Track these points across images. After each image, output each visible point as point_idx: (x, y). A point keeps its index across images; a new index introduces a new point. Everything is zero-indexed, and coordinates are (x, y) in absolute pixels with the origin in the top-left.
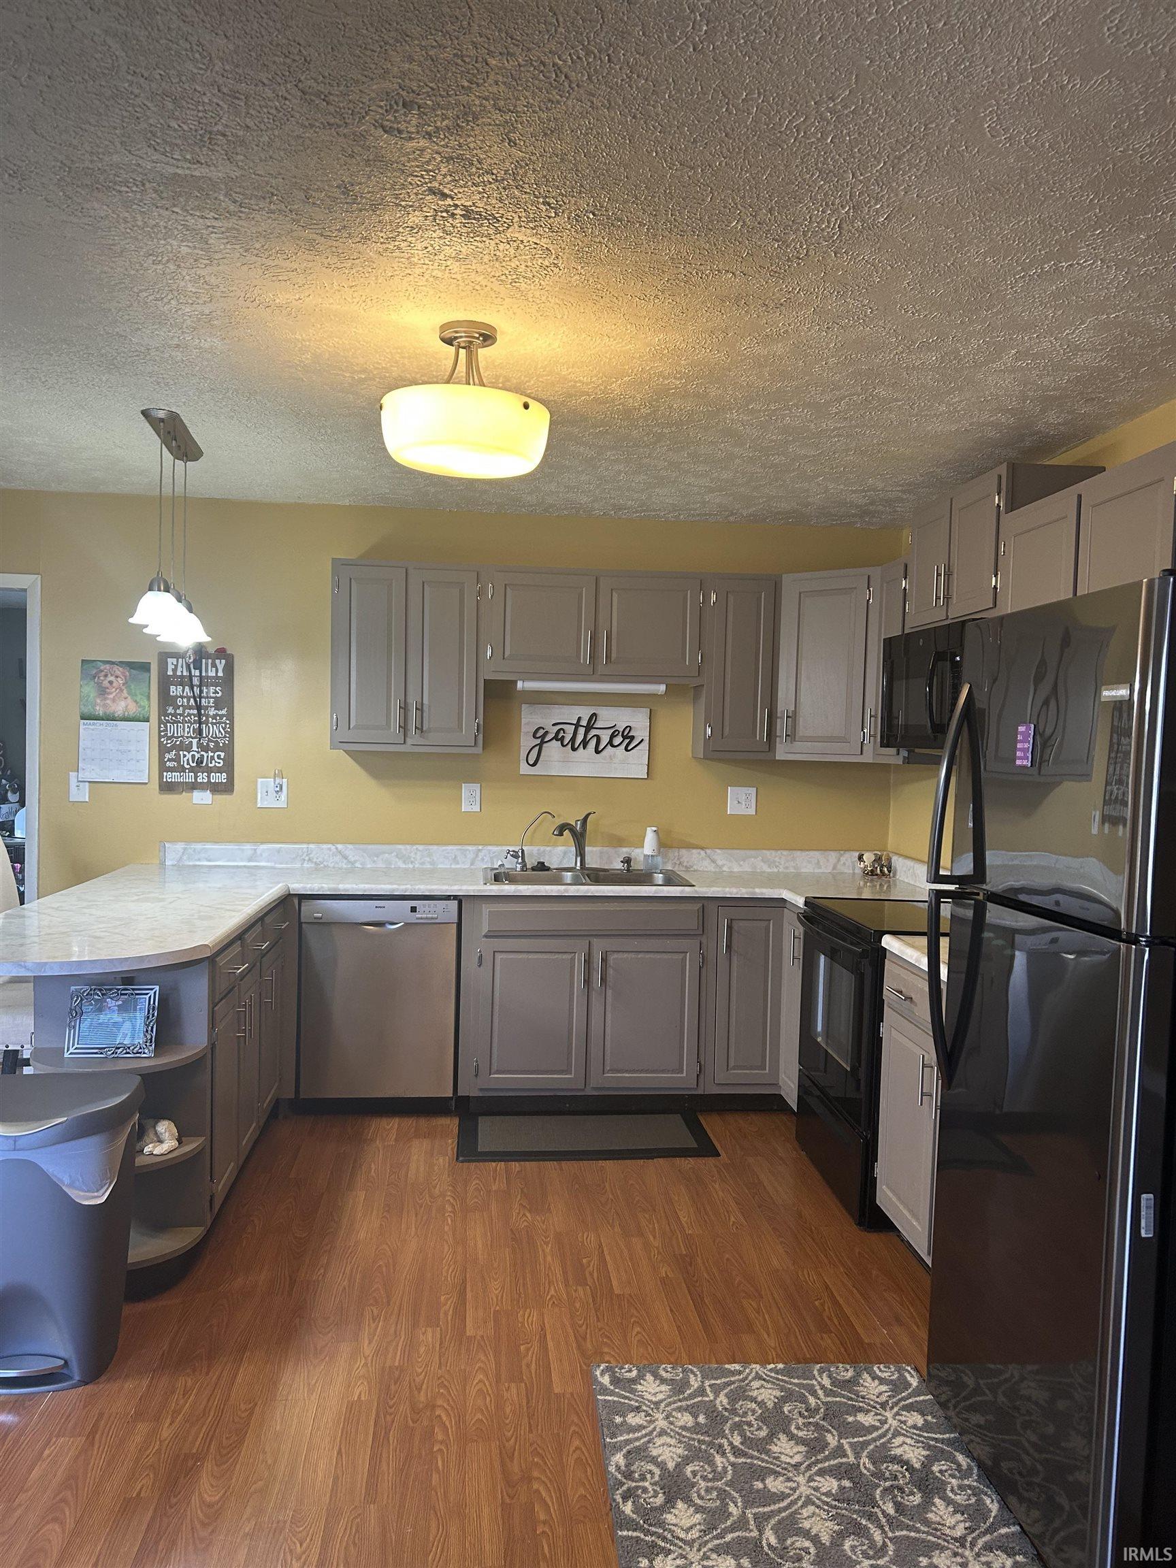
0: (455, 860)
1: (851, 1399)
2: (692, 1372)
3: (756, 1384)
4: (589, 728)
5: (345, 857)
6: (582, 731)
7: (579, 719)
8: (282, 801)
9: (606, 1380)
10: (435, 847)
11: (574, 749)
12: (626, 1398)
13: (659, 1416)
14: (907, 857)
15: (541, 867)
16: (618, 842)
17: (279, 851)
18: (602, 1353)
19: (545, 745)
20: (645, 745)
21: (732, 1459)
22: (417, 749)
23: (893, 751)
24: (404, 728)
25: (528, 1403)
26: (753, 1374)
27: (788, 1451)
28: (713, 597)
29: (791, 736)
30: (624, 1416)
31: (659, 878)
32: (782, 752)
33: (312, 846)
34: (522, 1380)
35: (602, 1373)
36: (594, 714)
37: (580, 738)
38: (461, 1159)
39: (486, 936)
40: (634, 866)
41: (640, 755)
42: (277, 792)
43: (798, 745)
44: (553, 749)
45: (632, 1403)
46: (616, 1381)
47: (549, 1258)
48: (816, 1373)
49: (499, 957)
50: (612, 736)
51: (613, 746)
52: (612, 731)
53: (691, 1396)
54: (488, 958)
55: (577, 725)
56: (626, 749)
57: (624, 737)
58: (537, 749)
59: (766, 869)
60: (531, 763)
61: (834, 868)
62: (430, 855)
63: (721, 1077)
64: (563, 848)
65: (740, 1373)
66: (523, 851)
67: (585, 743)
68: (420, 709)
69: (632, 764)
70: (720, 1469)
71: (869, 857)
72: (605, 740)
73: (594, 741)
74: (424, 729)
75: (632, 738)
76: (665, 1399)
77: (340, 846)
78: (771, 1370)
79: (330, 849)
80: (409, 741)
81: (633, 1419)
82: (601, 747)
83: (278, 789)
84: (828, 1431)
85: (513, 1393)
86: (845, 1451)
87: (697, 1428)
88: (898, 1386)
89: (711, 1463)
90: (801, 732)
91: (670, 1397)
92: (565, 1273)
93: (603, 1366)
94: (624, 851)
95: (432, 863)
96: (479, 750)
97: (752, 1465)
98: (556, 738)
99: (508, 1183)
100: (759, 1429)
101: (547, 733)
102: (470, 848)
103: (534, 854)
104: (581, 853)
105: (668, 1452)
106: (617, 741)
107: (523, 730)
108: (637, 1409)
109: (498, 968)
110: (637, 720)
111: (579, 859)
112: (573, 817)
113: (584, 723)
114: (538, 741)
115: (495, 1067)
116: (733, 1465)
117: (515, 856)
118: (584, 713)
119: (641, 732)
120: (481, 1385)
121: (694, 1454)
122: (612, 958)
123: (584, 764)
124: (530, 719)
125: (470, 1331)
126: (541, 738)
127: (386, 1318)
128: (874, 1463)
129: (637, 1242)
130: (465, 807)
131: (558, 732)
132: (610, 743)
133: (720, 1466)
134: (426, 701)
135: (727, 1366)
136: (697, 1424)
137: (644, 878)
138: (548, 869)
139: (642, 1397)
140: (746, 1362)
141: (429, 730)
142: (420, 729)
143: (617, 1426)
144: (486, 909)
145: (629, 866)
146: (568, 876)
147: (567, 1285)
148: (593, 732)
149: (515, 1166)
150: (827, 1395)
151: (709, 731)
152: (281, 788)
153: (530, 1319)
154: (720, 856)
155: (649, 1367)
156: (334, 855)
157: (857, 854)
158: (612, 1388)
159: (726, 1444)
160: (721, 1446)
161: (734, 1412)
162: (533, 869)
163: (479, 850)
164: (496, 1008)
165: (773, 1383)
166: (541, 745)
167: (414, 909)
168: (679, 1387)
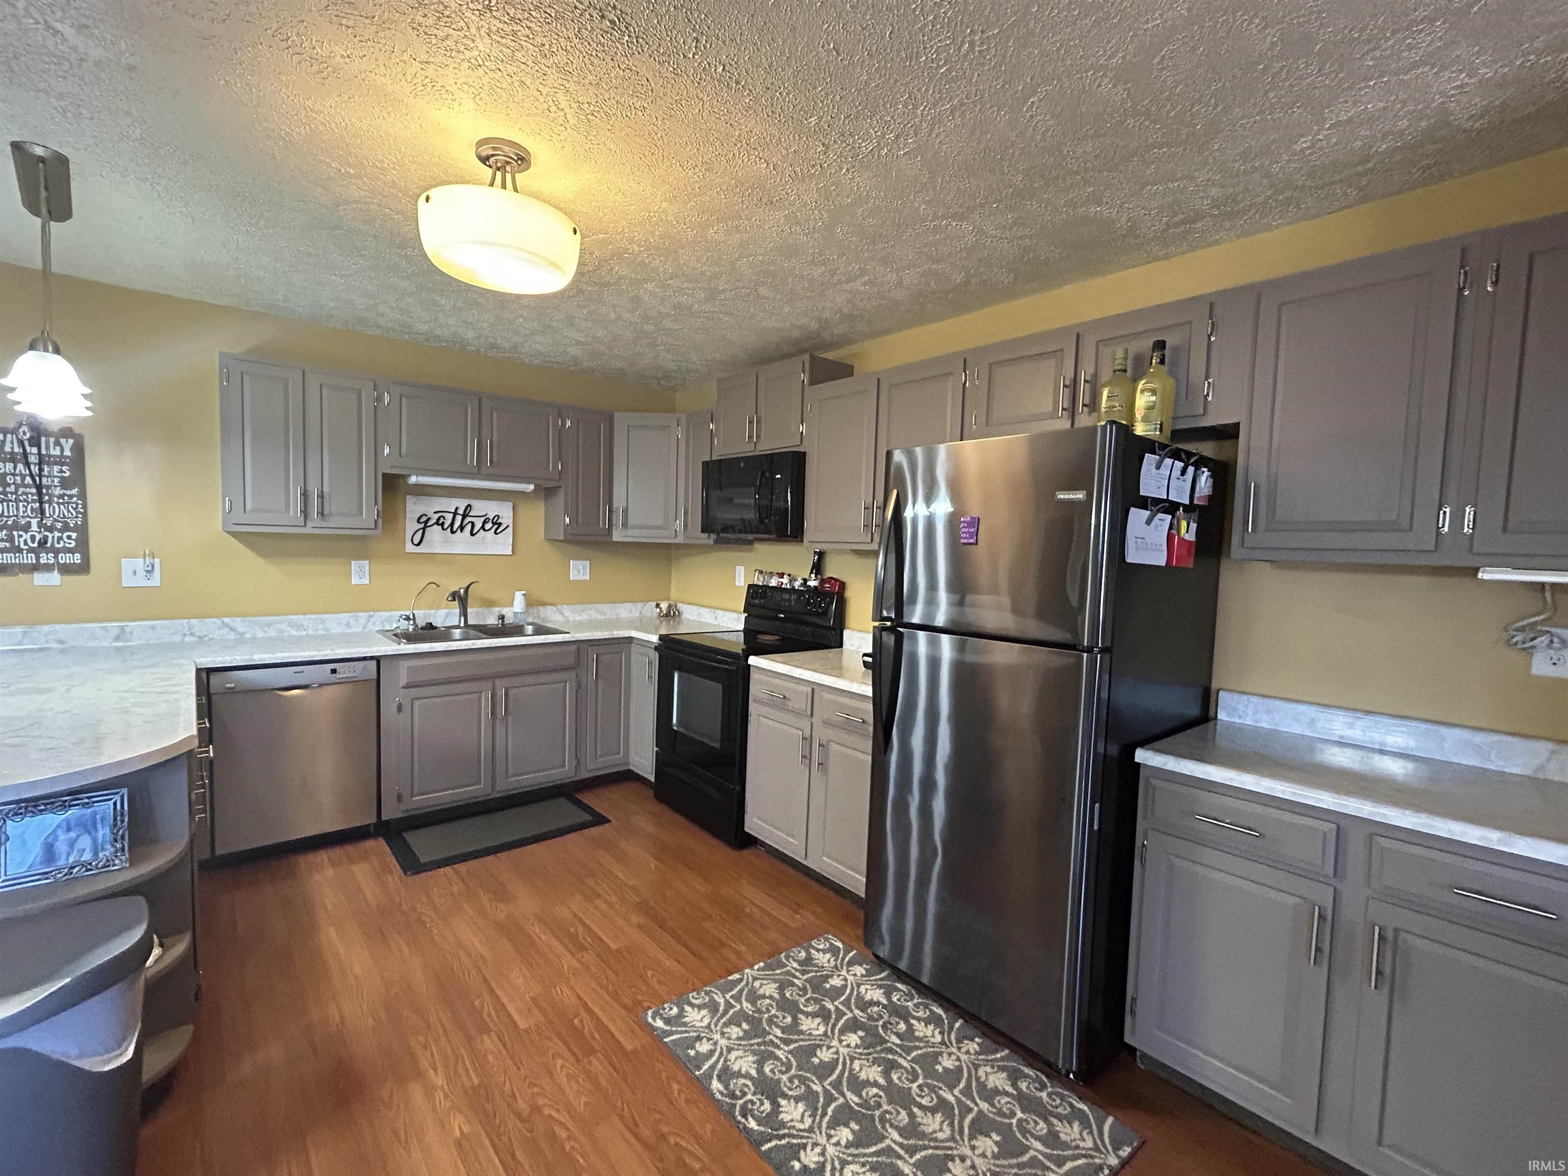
0: (348, 625)
1: (817, 972)
2: (711, 991)
3: (757, 984)
4: (464, 516)
5: (233, 629)
6: (459, 518)
7: (457, 508)
8: (156, 581)
9: (659, 1023)
10: (327, 616)
11: (453, 532)
12: (682, 1032)
13: (717, 1036)
14: (689, 604)
15: (430, 626)
16: (489, 603)
17: (153, 628)
18: (640, 1003)
19: (427, 529)
20: (510, 530)
21: (786, 1048)
22: (317, 531)
23: (706, 535)
24: (305, 512)
25: (615, 1069)
26: (750, 978)
27: (813, 1026)
28: (568, 424)
29: (625, 525)
30: (693, 1048)
31: (529, 629)
32: (617, 536)
33: (194, 621)
34: (596, 1051)
35: (654, 1018)
36: (469, 506)
37: (457, 524)
38: (409, 873)
39: (404, 687)
40: (506, 622)
41: (506, 538)
42: (148, 571)
43: (630, 532)
44: (435, 532)
45: (691, 1034)
46: (668, 1021)
47: (543, 937)
48: (784, 961)
49: (417, 703)
50: (484, 523)
51: (484, 530)
52: (483, 519)
53: (726, 1012)
54: (406, 707)
55: (455, 514)
56: (495, 533)
57: (494, 524)
58: (421, 532)
59: (599, 617)
60: (416, 542)
61: (641, 613)
62: (323, 622)
63: (591, 766)
64: (445, 611)
65: (741, 980)
66: (414, 615)
67: (462, 528)
68: (321, 496)
69: (501, 544)
70: (784, 1060)
71: (664, 606)
72: (478, 526)
73: (469, 527)
74: (326, 512)
75: (500, 524)
76: (711, 1021)
77: (226, 620)
78: (758, 970)
79: (215, 623)
80: (309, 524)
81: (703, 1047)
82: (475, 532)
83: (150, 569)
84: (823, 1000)
85: (597, 1064)
86: (842, 1010)
87: (747, 1035)
88: (834, 951)
89: (777, 1058)
90: (631, 522)
91: (712, 1018)
92: (564, 945)
93: (650, 1013)
94: (497, 610)
95: (326, 629)
96: (379, 531)
97: (800, 1046)
98: (437, 523)
99: (466, 884)
100: (784, 1017)
101: (429, 519)
102: (362, 614)
103: (423, 616)
104: (464, 613)
105: (744, 1063)
106: (488, 526)
107: (408, 515)
108: (699, 1038)
109: (416, 712)
110: (504, 511)
111: (462, 619)
112: (458, 585)
113: (461, 511)
114: (422, 526)
115: (416, 790)
116: (790, 1052)
117: (408, 618)
118: (462, 504)
119: (507, 518)
120: (565, 1071)
121: (762, 1058)
122: (512, 693)
123: (461, 544)
124: (414, 508)
125: (522, 1025)
126: (424, 523)
127: (435, 1041)
128: (862, 1011)
129: (599, 903)
130: (355, 580)
131: (439, 519)
132: (483, 528)
133: (782, 1057)
134: (326, 489)
135: (730, 978)
136: (745, 1031)
137: (518, 630)
138: (435, 628)
139: (694, 1026)
140: (739, 970)
141: (330, 514)
142: (321, 513)
143: (694, 1058)
144: (405, 664)
145: (503, 621)
146: (457, 633)
147: (573, 955)
148: (468, 519)
149: (462, 867)
150: (803, 975)
151: (567, 520)
152: (153, 566)
153: (565, 994)
154: (566, 610)
155: (681, 1001)
156: (219, 628)
157: (655, 604)
158: (668, 1028)
159: (774, 1039)
160: (772, 1041)
161: (759, 1011)
162: (422, 628)
163: (371, 616)
164: (416, 744)
165: (767, 979)
166: (424, 529)
167: (334, 671)
168: (713, 1007)
